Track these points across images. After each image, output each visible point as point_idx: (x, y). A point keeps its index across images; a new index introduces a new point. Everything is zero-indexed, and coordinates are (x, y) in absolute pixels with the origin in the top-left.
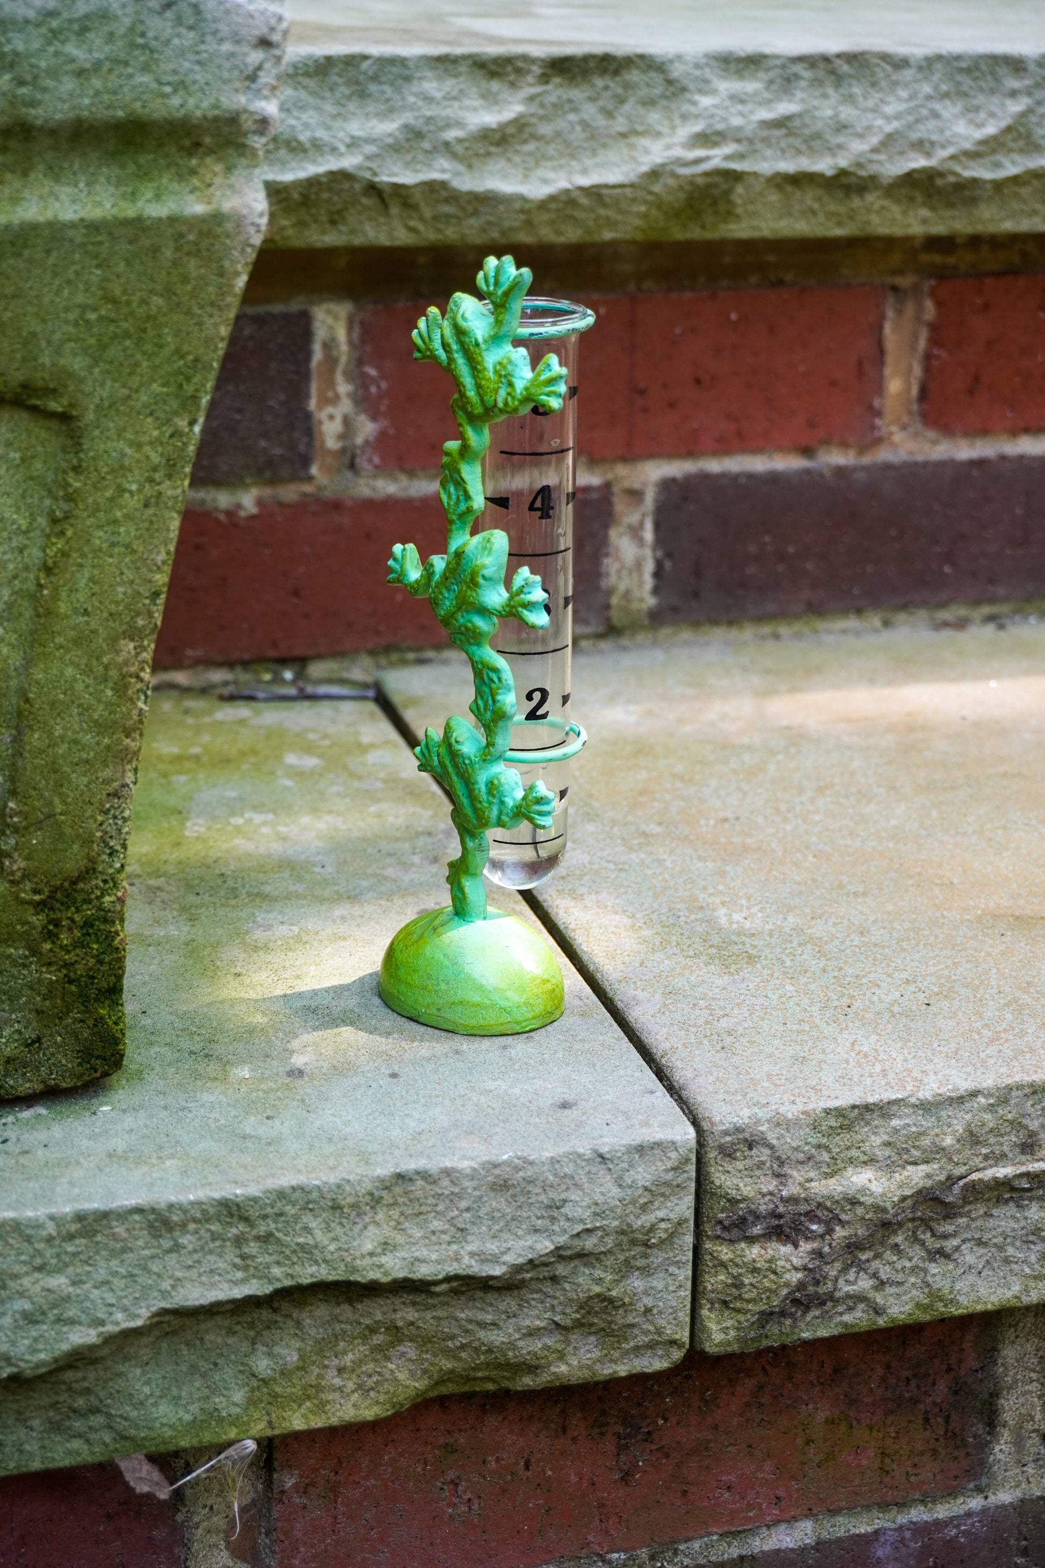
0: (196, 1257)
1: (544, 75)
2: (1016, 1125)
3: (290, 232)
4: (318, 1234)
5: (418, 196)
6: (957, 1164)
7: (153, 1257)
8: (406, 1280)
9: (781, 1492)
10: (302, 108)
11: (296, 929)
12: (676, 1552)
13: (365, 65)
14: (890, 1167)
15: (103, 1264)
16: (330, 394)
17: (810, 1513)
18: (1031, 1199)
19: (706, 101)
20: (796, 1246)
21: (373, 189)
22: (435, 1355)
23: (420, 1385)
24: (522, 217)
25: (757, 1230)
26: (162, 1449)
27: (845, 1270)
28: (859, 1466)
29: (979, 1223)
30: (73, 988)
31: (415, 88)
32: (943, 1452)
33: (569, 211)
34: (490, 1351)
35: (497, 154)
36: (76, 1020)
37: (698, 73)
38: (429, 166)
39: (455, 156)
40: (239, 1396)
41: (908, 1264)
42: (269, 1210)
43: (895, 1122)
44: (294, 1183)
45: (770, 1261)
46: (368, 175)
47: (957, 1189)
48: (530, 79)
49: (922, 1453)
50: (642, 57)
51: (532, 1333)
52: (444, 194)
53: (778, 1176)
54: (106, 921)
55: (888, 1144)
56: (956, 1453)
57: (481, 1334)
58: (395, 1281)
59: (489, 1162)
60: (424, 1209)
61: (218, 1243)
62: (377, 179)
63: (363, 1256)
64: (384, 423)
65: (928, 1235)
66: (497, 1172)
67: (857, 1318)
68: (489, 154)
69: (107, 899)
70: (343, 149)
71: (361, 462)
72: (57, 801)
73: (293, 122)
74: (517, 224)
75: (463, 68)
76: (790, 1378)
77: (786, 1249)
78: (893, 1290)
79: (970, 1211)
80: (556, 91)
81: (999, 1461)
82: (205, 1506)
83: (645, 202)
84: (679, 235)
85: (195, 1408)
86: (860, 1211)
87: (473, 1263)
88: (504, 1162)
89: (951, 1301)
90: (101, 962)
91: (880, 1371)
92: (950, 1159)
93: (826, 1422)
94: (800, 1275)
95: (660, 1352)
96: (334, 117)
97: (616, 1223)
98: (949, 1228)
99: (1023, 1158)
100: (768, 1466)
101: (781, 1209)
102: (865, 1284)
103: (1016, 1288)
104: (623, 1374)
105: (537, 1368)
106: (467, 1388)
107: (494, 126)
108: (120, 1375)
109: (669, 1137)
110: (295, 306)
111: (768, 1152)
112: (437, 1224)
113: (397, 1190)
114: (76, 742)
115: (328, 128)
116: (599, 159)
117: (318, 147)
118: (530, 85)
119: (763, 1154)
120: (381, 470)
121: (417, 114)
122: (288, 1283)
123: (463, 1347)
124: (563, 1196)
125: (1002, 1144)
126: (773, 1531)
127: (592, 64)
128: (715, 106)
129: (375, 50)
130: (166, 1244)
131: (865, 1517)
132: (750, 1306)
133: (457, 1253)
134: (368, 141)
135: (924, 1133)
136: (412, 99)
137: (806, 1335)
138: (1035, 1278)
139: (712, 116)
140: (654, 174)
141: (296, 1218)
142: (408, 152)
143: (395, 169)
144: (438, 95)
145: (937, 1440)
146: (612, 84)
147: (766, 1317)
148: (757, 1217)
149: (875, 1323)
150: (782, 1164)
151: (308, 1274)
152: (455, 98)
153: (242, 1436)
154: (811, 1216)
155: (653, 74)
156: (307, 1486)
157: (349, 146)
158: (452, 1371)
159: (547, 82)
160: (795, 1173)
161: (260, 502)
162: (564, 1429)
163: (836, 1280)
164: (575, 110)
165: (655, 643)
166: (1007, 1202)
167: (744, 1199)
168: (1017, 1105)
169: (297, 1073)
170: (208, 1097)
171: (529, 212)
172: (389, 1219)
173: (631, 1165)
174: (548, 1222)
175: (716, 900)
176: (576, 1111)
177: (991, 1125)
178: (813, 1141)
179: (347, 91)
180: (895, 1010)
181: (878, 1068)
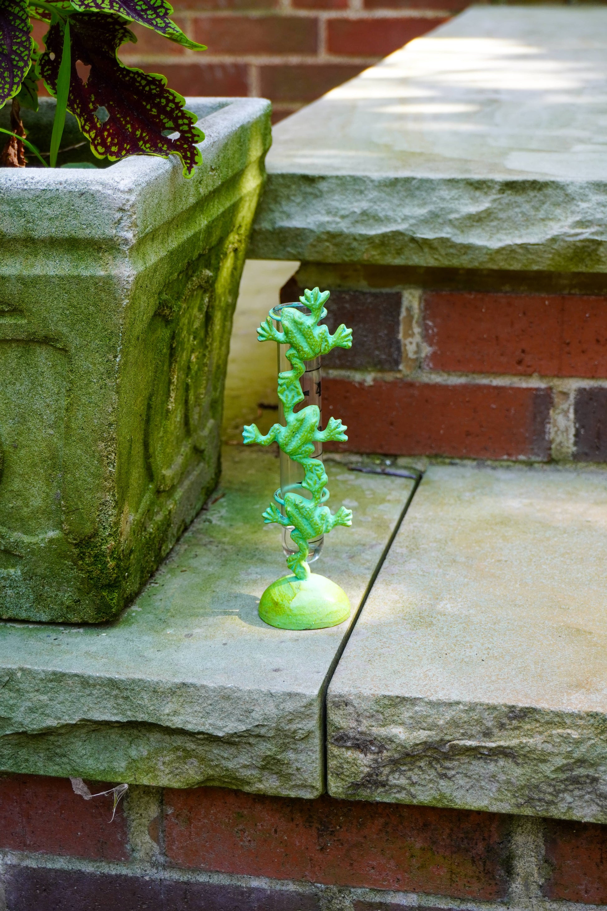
0: (99, 700)
1: (501, 189)
2: (479, 722)
3: (377, 257)
4: (146, 701)
5: (436, 244)
6: (446, 734)
7: (82, 696)
8: (182, 729)
9: (399, 877)
10: (383, 201)
11: (259, 576)
12: (350, 892)
13: (414, 182)
14: (412, 728)
15: (62, 694)
16: (410, 332)
17: (414, 891)
18: (491, 760)
19: (584, 205)
20: (366, 755)
21: (413, 240)
22: (206, 767)
23: (199, 778)
24: (488, 257)
25: (349, 744)
26: (89, 778)
27: (392, 772)
28: (439, 874)
29: (465, 766)
30: (92, 582)
31: (436, 194)
32: (483, 879)
33: (513, 255)
34: (227, 770)
35: (477, 226)
36: (94, 595)
37: (581, 191)
38: (441, 230)
39: (454, 226)
40: (124, 764)
41: (428, 778)
42: (128, 687)
43: (417, 708)
44: (140, 678)
45: (354, 759)
46: (410, 233)
47: (447, 746)
48: (494, 191)
49: (472, 877)
50: (553, 182)
51: (245, 766)
52: (449, 244)
53: (357, 721)
54: (104, 556)
55: (411, 717)
56: (490, 882)
57: (223, 762)
58: (177, 729)
59: (222, 686)
60: (193, 700)
61: (108, 696)
62: (415, 236)
63: (164, 715)
64: (435, 348)
65: (439, 766)
66: (226, 691)
67: (402, 797)
68: (472, 226)
69: (103, 547)
70: (399, 220)
71: (424, 365)
72: (79, 503)
73: (376, 207)
74: (485, 260)
75: (462, 185)
76: (401, 823)
77: (362, 756)
78: (420, 788)
79: (459, 759)
80: (508, 197)
81: (515, 892)
82: (137, 813)
83: (551, 253)
84: (574, 269)
85: (105, 765)
86: (394, 745)
87: (211, 728)
88: (228, 688)
89: (451, 800)
90: (103, 573)
91: (448, 831)
92: (442, 731)
93: (421, 848)
94: (368, 769)
95: (309, 790)
96: (398, 206)
97: (275, 725)
98: (448, 764)
99: (485, 739)
100: (392, 862)
101: (358, 736)
102: (403, 781)
103: (486, 802)
104: (293, 796)
105: (250, 783)
106: (224, 785)
107: (474, 213)
108: (72, 743)
109: (304, 692)
110: (395, 290)
111: (353, 709)
112: (198, 708)
113: (183, 690)
114: (85, 480)
115: (394, 211)
116: (529, 231)
117: (388, 220)
118: (494, 194)
119: (350, 709)
120: (434, 370)
121: (436, 206)
122: (133, 719)
123: (217, 766)
124: (252, 708)
125: (472, 730)
126: (397, 894)
127: (527, 185)
128: (589, 208)
129: (420, 175)
130: (88, 692)
131: (444, 901)
132: (347, 779)
133: (204, 722)
134: (413, 217)
135: (429, 716)
136: (434, 199)
137: (378, 799)
138: (495, 799)
139: (587, 213)
140: (554, 240)
141: (139, 693)
142: (432, 223)
143: (425, 231)
144: (448, 197)
145: (480, 872)
146: (538, 195)
147: (355, 786)
148: (349, 738)
149: (412, 802)
150: (359, 716)
151: (141, 717)
152: (457, 199)
153: (123, 781)
154: (371, 743)
155: (558, 191)
156: (178, 815)
157: (403, 220)
158: (213, 776)
159: (503, 193)
160: (365, 721)
161: (375, 380)
162: (292, 820)
163: (388, 776)
164: (519, 206)
165: (575, 470)
166: (479, 759)
167: (342, 728)
168: (480, 713)
169: (189, 636)
170: (146, 638)
171: (491, 254)
172: (178, 701)
173: (284, 701)
174: (245, 718)
175: (448, 596)
176: (278, 674)
177: (465, 719)
178: (375, 709)
179: (405, 194)
180: (465, 660)
181: (425, 683)
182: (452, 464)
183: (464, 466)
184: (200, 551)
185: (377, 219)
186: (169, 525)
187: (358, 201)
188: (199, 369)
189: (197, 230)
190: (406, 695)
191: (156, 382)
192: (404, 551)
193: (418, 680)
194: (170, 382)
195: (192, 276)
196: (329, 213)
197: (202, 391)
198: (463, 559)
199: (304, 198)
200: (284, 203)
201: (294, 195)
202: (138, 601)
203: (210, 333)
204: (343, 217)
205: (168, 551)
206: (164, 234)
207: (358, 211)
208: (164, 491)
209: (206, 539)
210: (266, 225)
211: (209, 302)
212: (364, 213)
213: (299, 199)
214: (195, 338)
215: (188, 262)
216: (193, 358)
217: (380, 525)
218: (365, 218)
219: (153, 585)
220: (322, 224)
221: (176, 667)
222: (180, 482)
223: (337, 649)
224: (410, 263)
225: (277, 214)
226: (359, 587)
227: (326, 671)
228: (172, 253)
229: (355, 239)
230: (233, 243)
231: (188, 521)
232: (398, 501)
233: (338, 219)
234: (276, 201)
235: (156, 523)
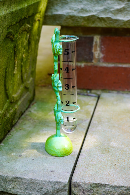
3: (86, 24)
4: (2, 183)
5: (106, 19)
10: (88, 5)
16: (96, 50)
21: (98, 18)
24: (123, 23)
31: (107, 2)
35: (120, 13)
38: (108, 15)
39: (112, 13)
43: (106, 188)
46: (97, 16)
52: (110, 19)
55: (104, 192)
59: (31, 178)
60: (20, 183)
62: (99, 16)
63: (9, 189)
64: (104, 55)
66: (32, 180)
68: (118, 13)
70: (94, 11)
71: (101, 60)
73: (86, 7)
88: (34, 179)
96: (94, 6)
97: (51, 194)
107: (119, 8)
109: (62, 181)
110: (91, 36)
112: (22, 186)
113: (16, 179)
115: (92, 8)
117: (90, 11)
118: (126, 2)
119: (80, 188)
120: (104, 62)
121: (106, 6)
124: (43, 187)
133: (24, 192)
134: (98, 10)
135: (111, 191)
136: (106, 4)
142: (105, 12)
143: (102, 15)
144: (110, 3)
150: (84, 191)
152: (113, 4)
160: (86, 193)
161: (85, 65)
169: (20, 156)
170: (4, 157)
171: (124, 23)
172: (14, 184)
173: (55, 185)
174: (40, 191)
175: (114, 140)
176: (53, 173)
177: (126, 193)
178: (90, 188)
179: (95, 2)
180: (123, 167)
181: (109, 177)
182: (109, 92)
183: (113, 93)
184: (27, 122)
185: (86, 11)
186: (16, 114)
187: (80, 5)
188: (26, 60)
189: (23, 7)
190: (102, 183)
191: (8, 63)
192: (96, 122)
193: (106, 176)
194: (15, 64)
195: (22, 25)
196: (70, 9)
197: (28, 68)
198: (117, 126)
199: (62, 5)
200: (55, 6)
201: (59, 3)
202: (3, 141)
203: (30, 48)
204: (75, 10)
205: (15, 122)
206: (8, 4)
207: (80, 8)
208: (13, 102)
209: (29, 118)
210: (49, 14)
211: (29, 36)
212: (82, 9)
213: (60, 5)
214: (24, 49)
215: (20, 19)
216: (24, 56)
217: (87, 113)
218: (82, 11)
219: (9, 135)
220: (68, 13)
221: (14, 170)
222: (20, 99)
223: (75, 162)
224: (97, 26)
225: (53, 10)
226: (81, 136)
227: (71, 172)
228: (12, 13)
229: (79, 18)
230: (38, 17)
231: (23, 111)
232: (93, 105)
233: (73, 11)
234: (53, 5)
235: (11, 113)
